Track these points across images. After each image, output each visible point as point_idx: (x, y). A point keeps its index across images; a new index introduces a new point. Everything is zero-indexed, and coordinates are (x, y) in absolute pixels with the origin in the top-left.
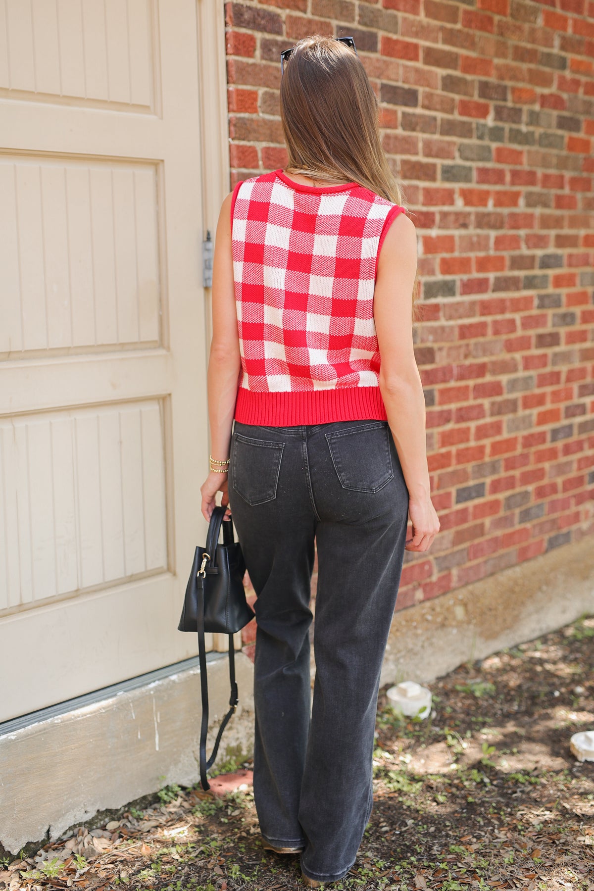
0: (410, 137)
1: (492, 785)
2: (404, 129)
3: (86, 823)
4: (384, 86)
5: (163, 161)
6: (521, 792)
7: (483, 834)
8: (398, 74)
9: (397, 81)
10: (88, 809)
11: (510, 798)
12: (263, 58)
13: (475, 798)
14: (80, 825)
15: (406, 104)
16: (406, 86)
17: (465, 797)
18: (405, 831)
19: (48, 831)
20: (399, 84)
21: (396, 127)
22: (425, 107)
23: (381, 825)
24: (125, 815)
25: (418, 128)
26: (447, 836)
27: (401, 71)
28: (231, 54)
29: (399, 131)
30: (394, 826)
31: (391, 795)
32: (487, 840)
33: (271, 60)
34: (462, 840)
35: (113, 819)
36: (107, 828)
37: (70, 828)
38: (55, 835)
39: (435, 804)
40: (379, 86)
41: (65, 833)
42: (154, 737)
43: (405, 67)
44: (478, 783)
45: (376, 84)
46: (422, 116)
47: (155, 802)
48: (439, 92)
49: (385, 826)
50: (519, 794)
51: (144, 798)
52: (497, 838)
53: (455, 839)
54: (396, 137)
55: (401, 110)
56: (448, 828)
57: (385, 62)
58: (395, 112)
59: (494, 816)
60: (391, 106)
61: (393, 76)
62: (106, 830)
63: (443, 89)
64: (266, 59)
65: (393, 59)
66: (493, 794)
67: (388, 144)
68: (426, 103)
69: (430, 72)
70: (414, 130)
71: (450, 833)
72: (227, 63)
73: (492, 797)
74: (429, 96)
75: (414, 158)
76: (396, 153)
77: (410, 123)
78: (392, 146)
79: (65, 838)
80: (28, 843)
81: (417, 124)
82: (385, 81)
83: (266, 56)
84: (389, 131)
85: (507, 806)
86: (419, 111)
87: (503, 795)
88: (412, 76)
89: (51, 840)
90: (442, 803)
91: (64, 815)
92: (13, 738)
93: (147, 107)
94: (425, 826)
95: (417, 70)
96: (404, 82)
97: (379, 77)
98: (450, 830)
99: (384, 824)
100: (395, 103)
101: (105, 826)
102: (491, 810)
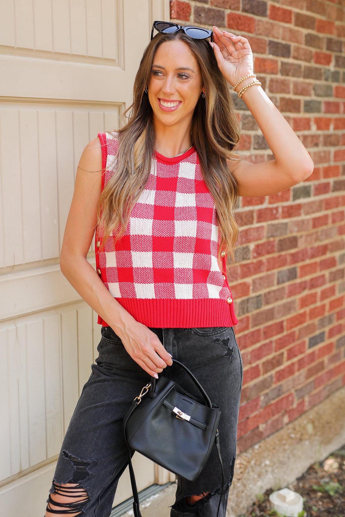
0: (285, 80)
2: (282, 74)
4: (271, 42)
5: (124, 103)
8: (279, 33)
9: (278, 38)
12: (195, 21)
15: (283, 56)
16: (284, 42)
20: (280, 41)
21: (277, 74)
22: (295, 58)
25: (291, 74)
27: (281, 31)
28: (174, 19)
29: (279, 77)
33: (201, 23)
40: (267, 42)
43: (284, 28)
45: (265, 41)
46: (293, 65)
48: (303, 46)
54: (277, 81)
55: (281, 60)
57: (271, 24)
58: (276, 62)
60: (274, 58)
61: (276, 35)
63: (306, 44)
64: (197, 22)
65: (276, 22)
67: (272, 86)
68: (296, 54)
69: (298, 31)
70: (287, 75)
74: (297, 49)
75: (287, 96)
76: (277, 92)
77: (286, 70)
78: (274, 87)
81: (290, 70)
82: (271, 39)
83: (197, 20)
84: (272, 76)
86: (291, 60)
88: (288, 35)
93: (114, 60)
95: (291, 31)
96: (283, 39)
97: (267, 36)
100: (277, 55)
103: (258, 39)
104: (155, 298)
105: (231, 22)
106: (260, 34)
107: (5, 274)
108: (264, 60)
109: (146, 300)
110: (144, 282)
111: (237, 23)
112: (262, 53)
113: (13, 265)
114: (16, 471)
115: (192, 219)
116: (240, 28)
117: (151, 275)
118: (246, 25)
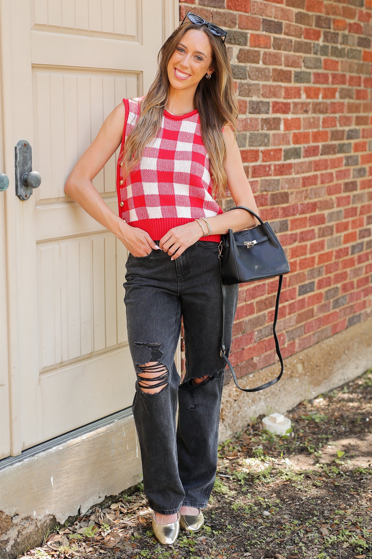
0: (277, 53)
1: (346, 475)
2: (274, 49)
3: (99, 504)
4: (264, 20)
5: (142, 72)
6: (365, 478)
7: (352, 503)
8: (272, 12)
9: (271, 17)
10: (101, 495)
11: (360, 483)
12: (200, 4)
13: (339, 483)
14: (96, 505)
15: (276, 33)
16: (276, 20)
17: (332, 483)
18: (303, 504)
19: (80, 509)
20: (273, 19)
21: (270, 48)
22: (286, 34)
23: (286, 500)
24: (120, 499)
25: (282, 48)
26: (330, 505)
27: (273, 10)
28: (182, 2)
29: (272, 50)
30: (295, 501)
31: (286, 483)
32: (356, 507)
33: (204, 5)
34: (340, 507)
35: (113, 503)
36: (111, 507)
37: (91, 508)
38: (83, 512)
39: (314, 487)
40: (261, 21)
41: (88, 511)
42: (136, 449)
43: (276, 7)
44: (337, 474)
45: (260, 19)
46: (284, 40)
47: (136, 492)
48: (294, 23)
49: (289, 501)
50: (364, 480)
51: (130, 488)
52: (362, 505)
53: (336, 507)
54: (270, 54)
55: (273, 35)
56: (329, 501)
57: (265, 4)
58: (270, 37)
59: (355, 493)
60: (267, 34)
61: (269, 14)
62: (110, 509)
63: (296, 22)
64: (201, 5)
65: (269, 3)
66: (349, 480)
67: (266, 59)
68: (287, 31)
69: (290, 10)
70: (279, 49)
71: (331, 503)
72: (180, 7)
73: (349, 482)
74: (288, 26)
75: (279, 68)
76: (270, 64)
77: (278, 45)
78: (267, 60)
79: (88, 514)
80: (69, 517)
81: (281, 45)
82: (264, 17)
83: (201, 3)
84: (266, 50)
85: (360, 486)
86: (282, 36)
87: (355, 481)
88: (279, 13)
89: (82, 515)
90: (319, 487)
91: (88, 499)
92: (61, 448)
93: (134, 37)
94: (314, 500)
95: (282, 10)
96: (275, 18)
97: (261, 15)
98: (330, 502)
99: (288, 500)
100: (270, 32)
101: (110, 507)
102: (352, 489)
103: (253, 18)
104: (162, 217)
105: (230, 4)
106: (255, 14)
107: (52, 203)
108: (258, 36)
109: (156, 219)
110: (153, 205)
111: (235, 4)
112: (256, 30)
113: (58, 197)
114: (59, 361)
115: (188, 159)
116: (237, 8)
117: (158, 200)
118: (243, 6)
